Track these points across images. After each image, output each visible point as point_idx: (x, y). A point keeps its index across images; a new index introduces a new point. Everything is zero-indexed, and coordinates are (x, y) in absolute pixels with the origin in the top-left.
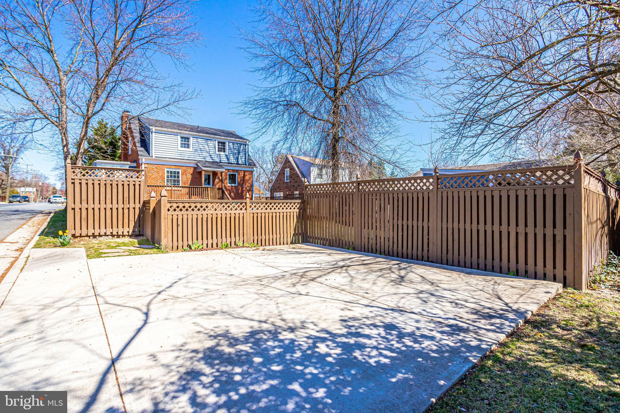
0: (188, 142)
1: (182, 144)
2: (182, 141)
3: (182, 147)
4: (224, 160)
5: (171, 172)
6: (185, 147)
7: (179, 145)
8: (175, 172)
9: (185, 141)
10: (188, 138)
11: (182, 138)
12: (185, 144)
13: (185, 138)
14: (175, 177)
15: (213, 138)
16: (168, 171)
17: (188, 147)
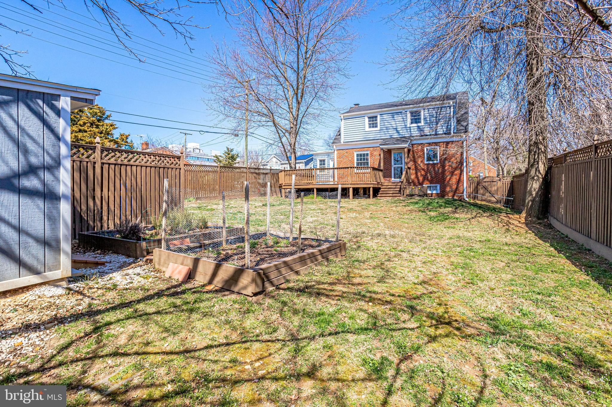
0: (376, 120)
1: (370, 124)
2: (369, 121)
3: (370, 127)
4: (415, 133)
5: (361, 155)
6: (373, 127)
7: (367, 125)
8: (364, 155)
9: (373, 121)
10: (376, 117)
11: (369, 118)
12: (373, 124)
13: (373, 117)
14: (364, 159)
15: (404, 109)
16: (357, 155)
17: (376, 127)
